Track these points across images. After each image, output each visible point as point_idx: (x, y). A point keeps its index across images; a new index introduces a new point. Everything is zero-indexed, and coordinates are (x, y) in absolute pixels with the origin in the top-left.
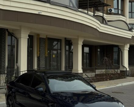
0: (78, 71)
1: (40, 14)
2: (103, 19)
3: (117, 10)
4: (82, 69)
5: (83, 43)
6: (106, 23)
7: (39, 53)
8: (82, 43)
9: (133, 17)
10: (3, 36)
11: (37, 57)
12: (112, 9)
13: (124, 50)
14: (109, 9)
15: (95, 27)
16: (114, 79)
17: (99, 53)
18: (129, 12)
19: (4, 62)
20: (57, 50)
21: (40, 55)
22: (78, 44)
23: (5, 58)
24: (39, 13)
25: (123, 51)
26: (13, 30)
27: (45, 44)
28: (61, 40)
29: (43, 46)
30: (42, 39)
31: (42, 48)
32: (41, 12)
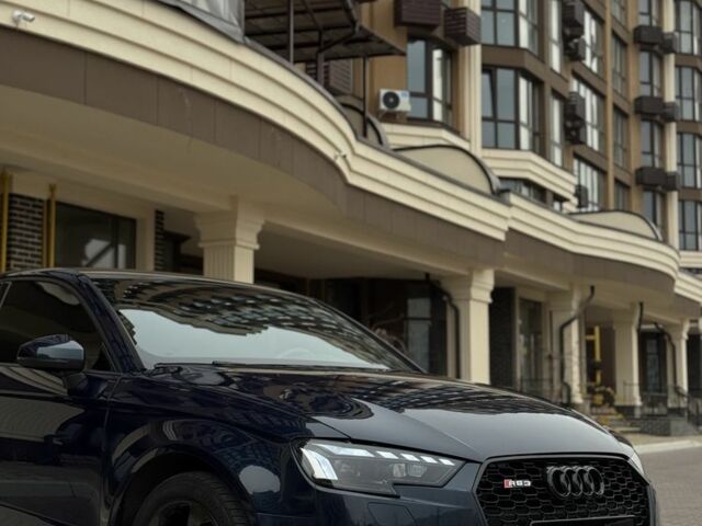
1: (25, 26)
3: (423, 102)
6: (381, 144)
9: (500, 145)
12: (399, 93)
13: (468, 299)
14: (383, 92)
15: (329, 151)
18: (484, 119)
22: (234, 245)
24: (16, 20)
25: (461, 306)
27: (41, 232)
28: (133, 222)
29: (27, 242)
30: (22, 204)
31: (21, 254)
32: (30, 16)
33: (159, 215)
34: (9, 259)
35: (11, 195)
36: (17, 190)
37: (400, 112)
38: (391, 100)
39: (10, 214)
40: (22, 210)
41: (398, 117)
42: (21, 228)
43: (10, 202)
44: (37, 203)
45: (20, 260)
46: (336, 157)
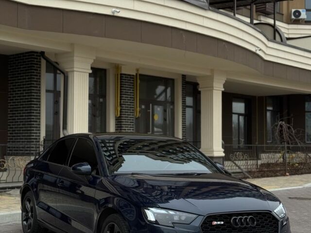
0: (213, 151)
1: (116, 14)
2: (276, 30)
4: (223, 148)
5: (224, 86)
6: (282, 41)
7: (119, 109)
8: (222, 87)
10: (35, 70)
11: (116, 120)
12: (301, 10)
14: (293, 10)
15: (253, 49)
16: (302, 174)
17: (268, 114)
19: (37, 127)
20: (163, 103)
21: (121, 114)
22: (213, 89)
23: (39, 119)
24: (113, 13)
26: (56, 55)
27: (134, 88)
28: (173, 80)
29: (128, 92)
30: (126, 77)
31: (126, 97)
32: (118, 10)
33: (184, 76)
34: (121, 99)
35: (121, 74)
36: (123, 72)
37: (301, 19)
38: (297, 14)
39: (121, 82)
40: (126, 80)
41: (300, 21)
42: (125, 87)
43: (121, 77)
44: (132, 77)
45: (125, 100)
46: (256, 51)
